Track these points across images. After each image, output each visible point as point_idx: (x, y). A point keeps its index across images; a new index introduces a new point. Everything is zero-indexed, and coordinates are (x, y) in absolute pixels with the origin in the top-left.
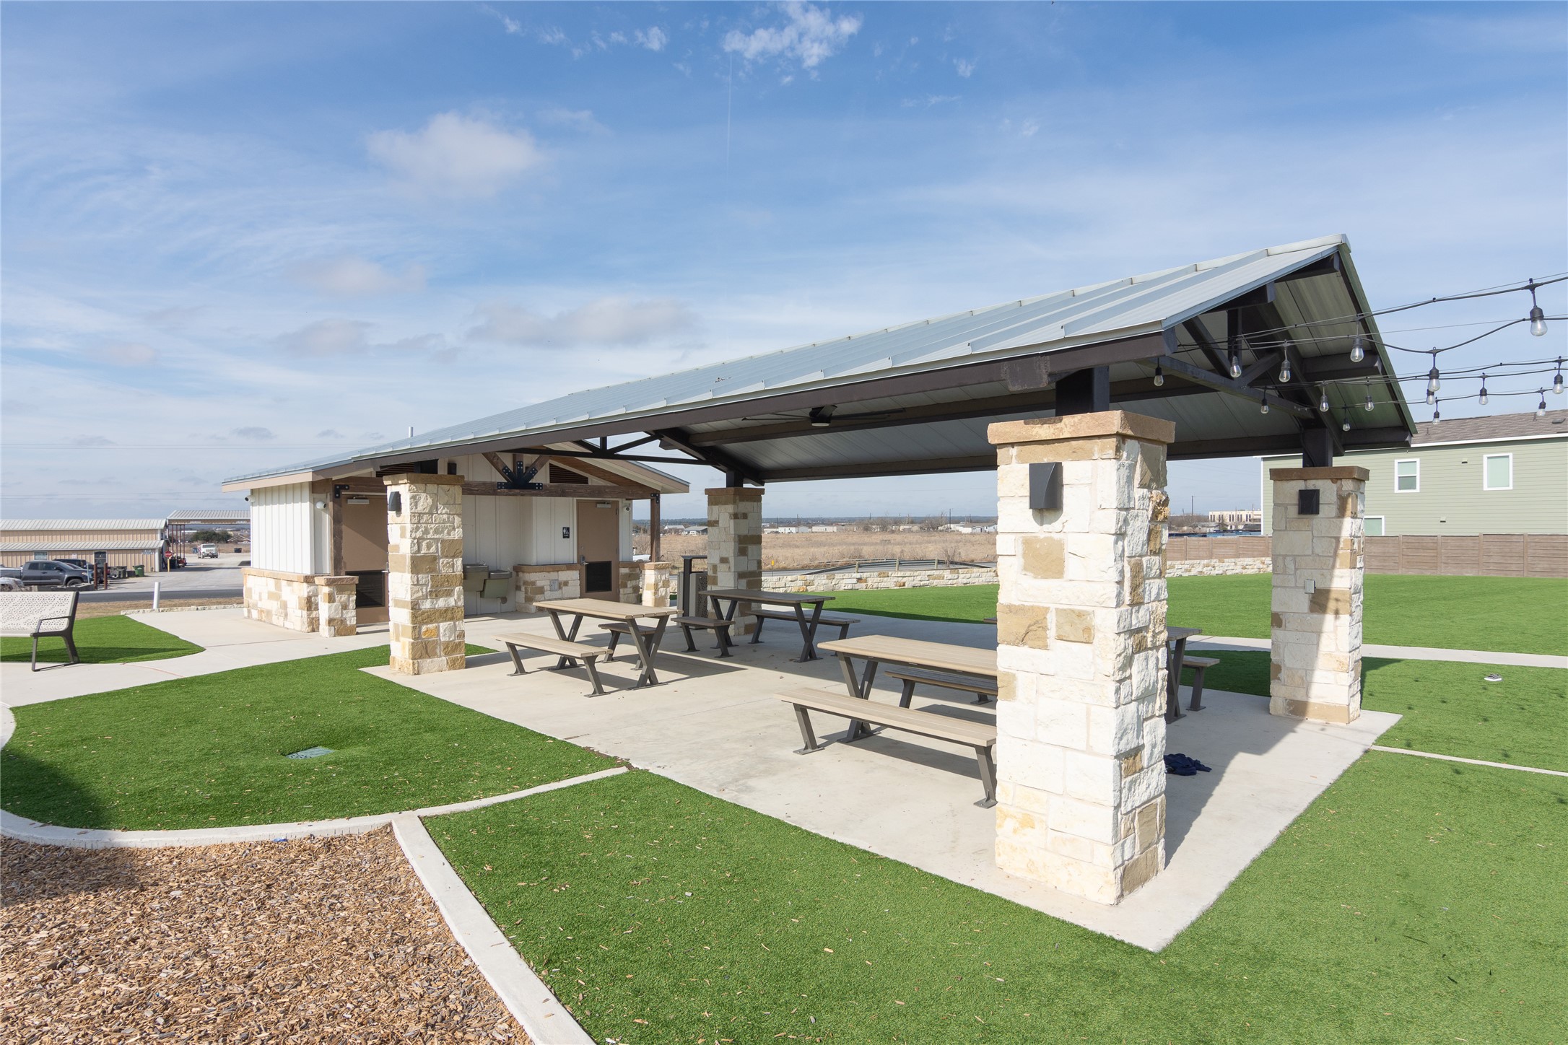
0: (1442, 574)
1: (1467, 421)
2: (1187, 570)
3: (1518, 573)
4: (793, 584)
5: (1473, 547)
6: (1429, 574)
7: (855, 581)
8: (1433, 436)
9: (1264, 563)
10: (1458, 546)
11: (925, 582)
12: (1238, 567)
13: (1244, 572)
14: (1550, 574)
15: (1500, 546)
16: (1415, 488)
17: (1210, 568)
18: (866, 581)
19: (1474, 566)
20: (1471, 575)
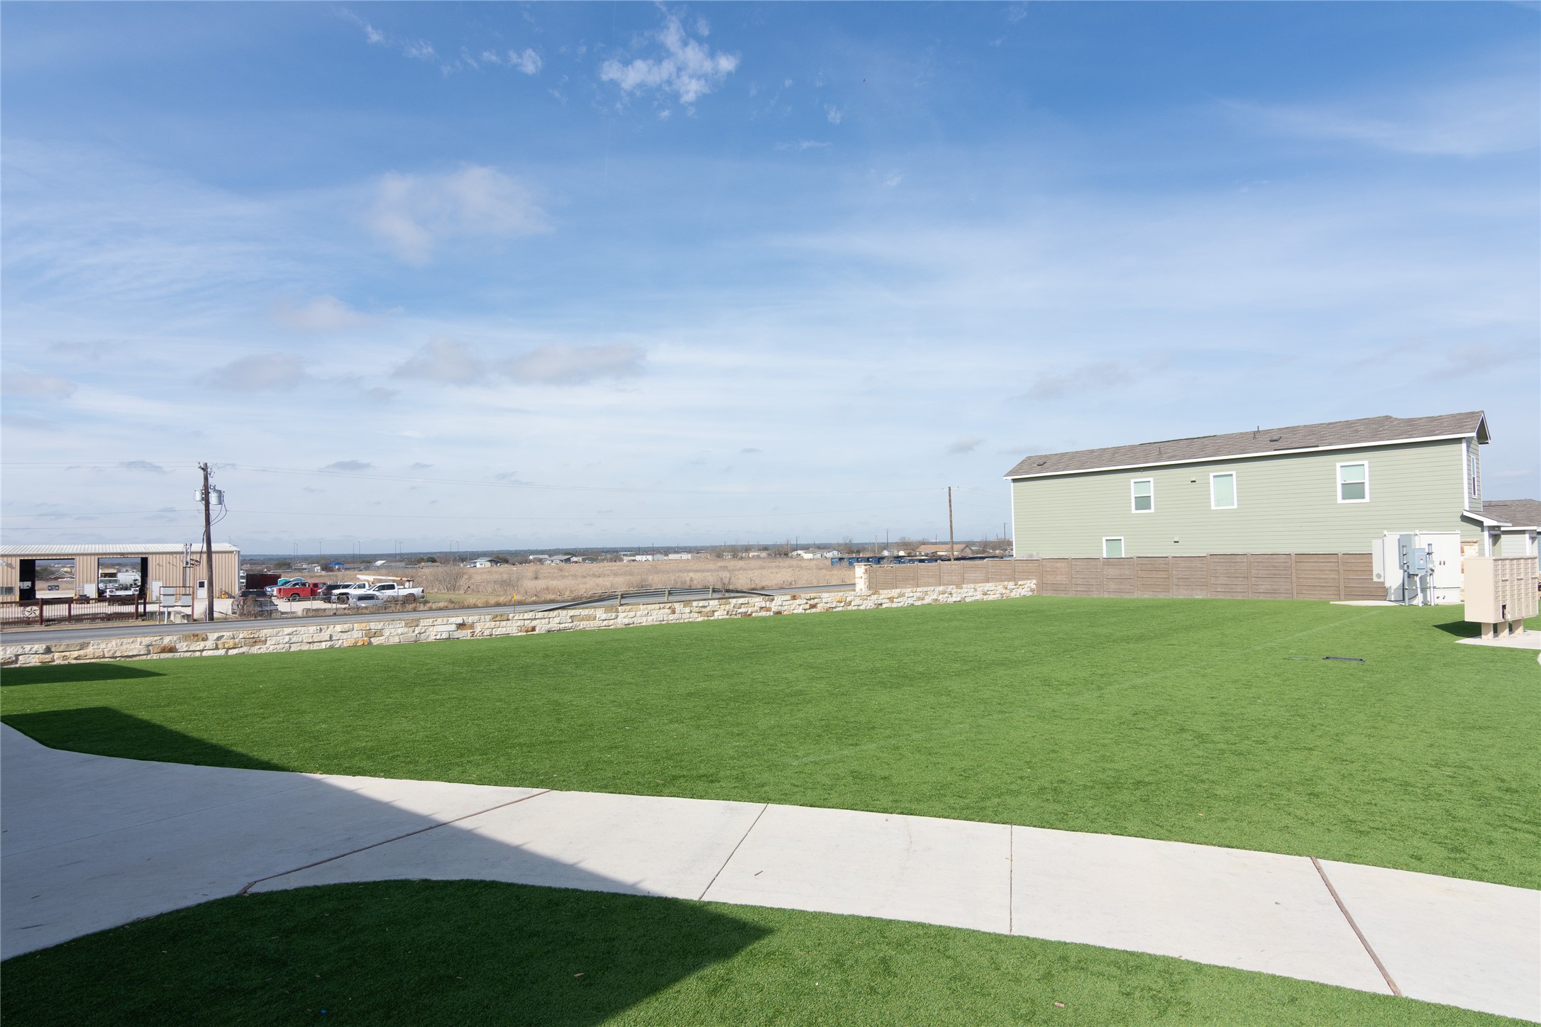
0: (1174, 597)
1: (1196, 440)
2: (919, 599)
3: (1243, 594)
4: (345, 636)
5: (1202, 568)
6: (1162, 597)
7: (453, 627)
8: (1165, 456)
9: (1006, 588)
10: (1187, 567)
11: (567, 625)
12: (978, 593)
13: (985, 598)
14: (1272, 595)
15: (1226, 566)
16: (1150, 508)
17: (946, 595)
18: (472, 626)
19: (1204, 587)
20: (1201, 597)
